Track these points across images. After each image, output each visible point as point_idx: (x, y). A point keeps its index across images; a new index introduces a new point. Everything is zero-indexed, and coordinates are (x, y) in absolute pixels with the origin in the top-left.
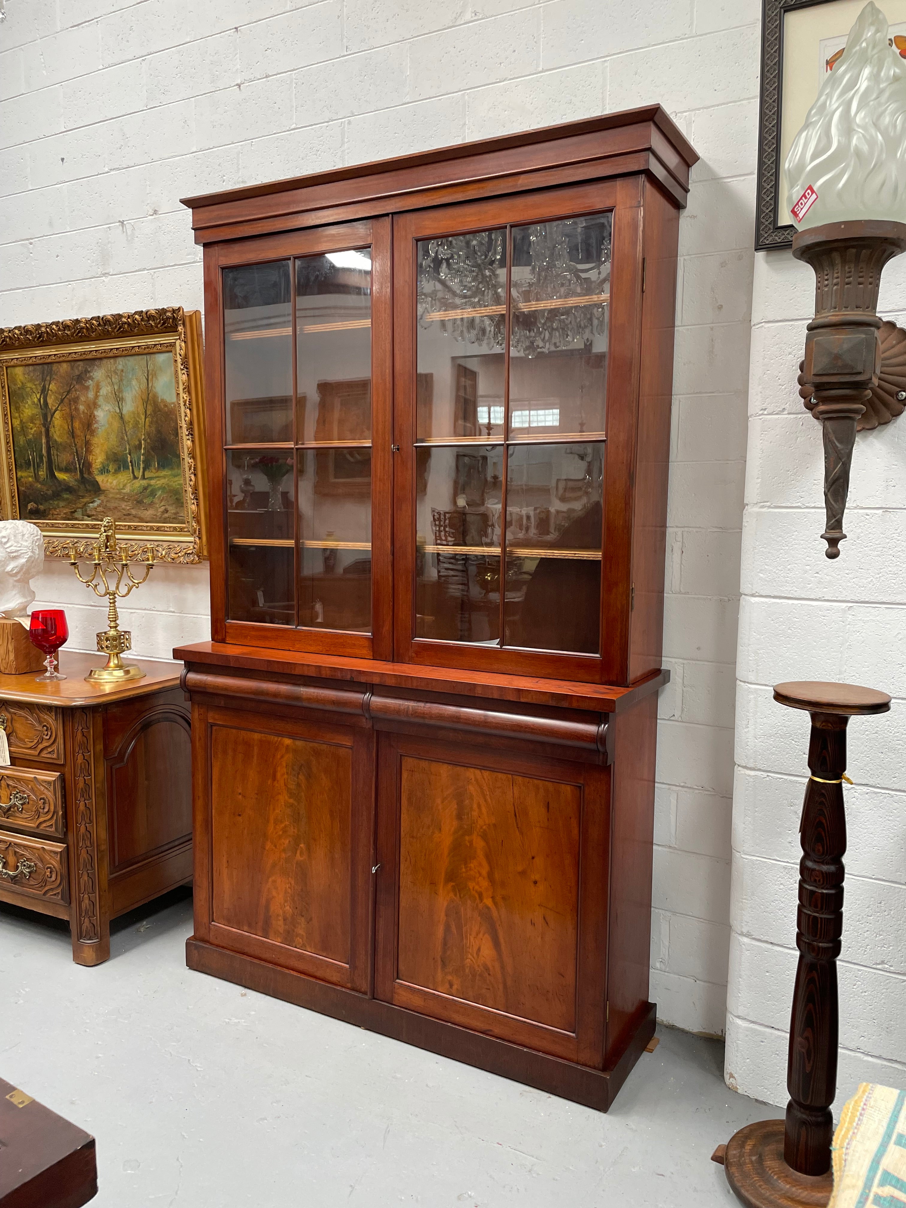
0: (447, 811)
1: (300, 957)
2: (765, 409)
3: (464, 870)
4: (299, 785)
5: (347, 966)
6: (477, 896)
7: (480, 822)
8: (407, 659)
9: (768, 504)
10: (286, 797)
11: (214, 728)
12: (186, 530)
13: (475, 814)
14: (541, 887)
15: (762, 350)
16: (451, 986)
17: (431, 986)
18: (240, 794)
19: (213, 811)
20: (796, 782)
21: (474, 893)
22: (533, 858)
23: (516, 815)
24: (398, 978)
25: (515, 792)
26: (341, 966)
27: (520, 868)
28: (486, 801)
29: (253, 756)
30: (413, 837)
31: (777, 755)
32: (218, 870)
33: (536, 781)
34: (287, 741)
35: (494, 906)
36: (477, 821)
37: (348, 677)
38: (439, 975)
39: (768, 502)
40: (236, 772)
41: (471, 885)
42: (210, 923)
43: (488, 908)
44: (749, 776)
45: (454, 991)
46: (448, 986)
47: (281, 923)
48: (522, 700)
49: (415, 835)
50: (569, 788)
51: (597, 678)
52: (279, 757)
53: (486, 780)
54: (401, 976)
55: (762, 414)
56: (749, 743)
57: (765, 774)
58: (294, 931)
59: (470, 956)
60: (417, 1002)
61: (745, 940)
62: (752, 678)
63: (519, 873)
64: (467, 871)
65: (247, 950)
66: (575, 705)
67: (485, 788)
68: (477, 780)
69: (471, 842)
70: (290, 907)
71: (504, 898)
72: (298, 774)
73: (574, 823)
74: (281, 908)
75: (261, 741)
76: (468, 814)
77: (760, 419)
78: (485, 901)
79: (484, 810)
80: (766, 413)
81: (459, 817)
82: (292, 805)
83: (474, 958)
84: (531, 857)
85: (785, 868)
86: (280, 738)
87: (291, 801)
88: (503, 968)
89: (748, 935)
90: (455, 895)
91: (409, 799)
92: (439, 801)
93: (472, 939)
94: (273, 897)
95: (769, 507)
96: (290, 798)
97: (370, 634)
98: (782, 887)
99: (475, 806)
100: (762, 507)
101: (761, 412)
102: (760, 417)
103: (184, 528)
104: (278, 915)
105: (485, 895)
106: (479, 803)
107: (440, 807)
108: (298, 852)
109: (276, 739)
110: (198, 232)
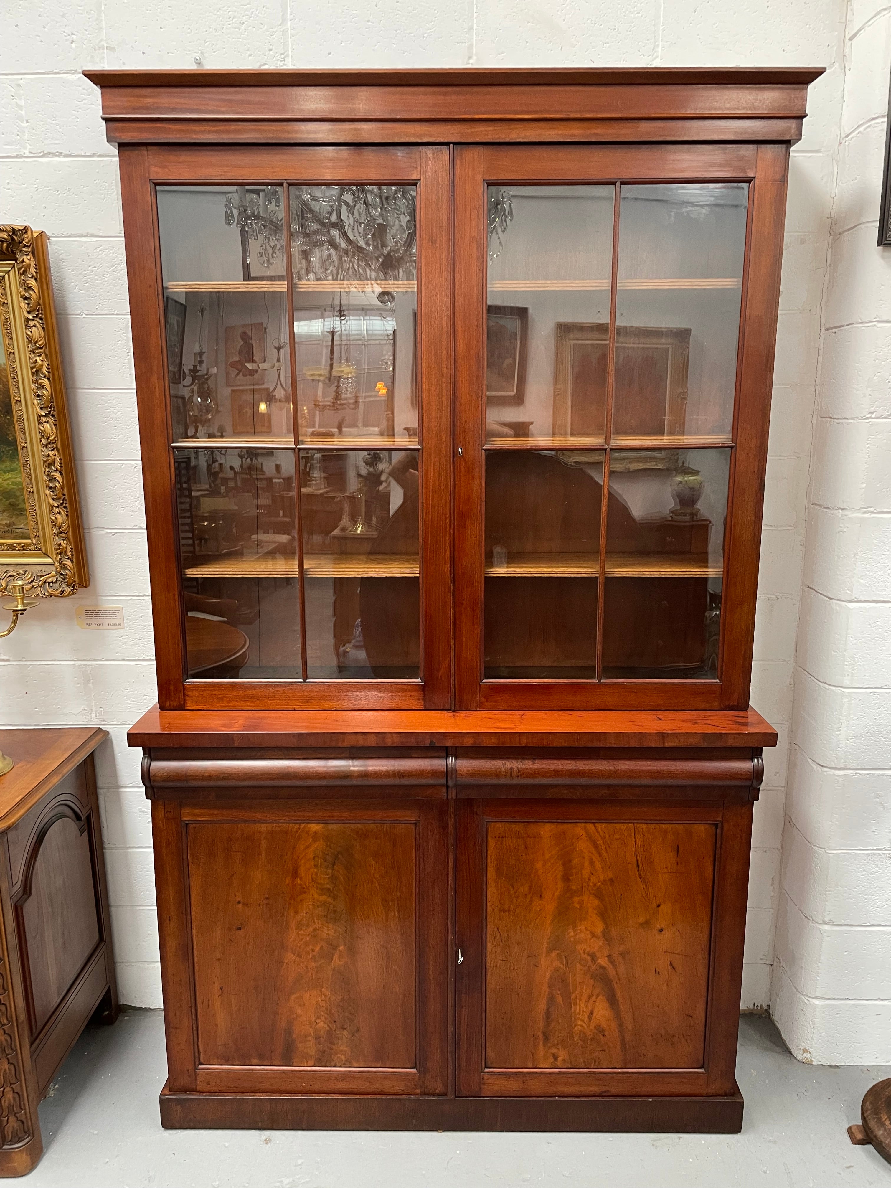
0: (549, 874)
1: (344, 1076)
2: (873, 413)
3: (572, 934)
4: (334, 878)
5: (414, 1070)
6: (589, 959)
7: (593, 879)
8: (474, 705)
9: (872, 509)
10: (316, 896)
11: (191, 826)
12: (33, 547)
13: (586, 872)
14: (667, 934)
15: (874, 351)
16: (556, 1058)
17: (530, 1065)
18: (239, 902)
19: (194, 931)
20: (883, 775)
21: (585, 956)
22: (659, 906)
23: (638, 865)
24: (486, 1067)
25: (637, 840)
26: (406, 1073)
27: (641, 920)
28: (600, 855)
29: (259, 854)
30: (504, 911)
31: (866, 752)
32: (206, 1002)
33: (663, 826)
34: (315, 827)
35: (610, 964)
36: (589, 879)
37: (427, 743)
38: (541, 1051)
39: (871, 507)
40: (232, 876)
41: (580, 948)
42: (196, 1068)
43: (603, 968)
44: (838, 776)
45: (559, 1063)
46: (553, 1060)
47: (311, 1043)
48: (666, 745)
49: (506, 907)
50: (702, 827)
51: (716, 704)
52: (302, 847)
53: (601, 833)
54: (489, 1065)
55: (870, 418)
56: (840, 745)
57: (854, 772)
58: (331, 1049)
59: (579, 1022)
60: (514, 1086)
61: (826, 927)
62: (847, 682)
63: (641, 925)
64: (576, 935)
65: (259, 1086)
66: (730, 743)
67: (600, 842)
68: (589, 836)
69: (581, 903)
70: (325, 1023)
71: (622, 954)
72: (334, 864)
73: (709, 863)
74: (311, 1027)
75: (272, 832)
76: (577, 874)
77: (868, 423)
78: (599, 961)
79: (598, 865)
80: (873, 416)
81: (566, 879)
82: (324, 904)
83: (584, 1022)
84: (656, 906)
85: (868, 855)
86: (303, 826)
87: (324, 898)
88: (621, 1025)
89: (831, 923)
90: (562, 963)
91: (498, 871)
92: (539, 865)
93: (583, 1005)
94: (299, 1016)
95: (873, 512)
96: (321, 895)
97: (419, 680)
98: (864, 873)
99: (587, 864)
100: (866, 512)
101: (869, 416)
102: (867, 421)
103: (29, 545)
104: (306, 1036)
105: (598, 955)
106: (592, 859)
107: (540, 872)
108: (336, 956)
109: (297, 826)
110: (112, 125)
